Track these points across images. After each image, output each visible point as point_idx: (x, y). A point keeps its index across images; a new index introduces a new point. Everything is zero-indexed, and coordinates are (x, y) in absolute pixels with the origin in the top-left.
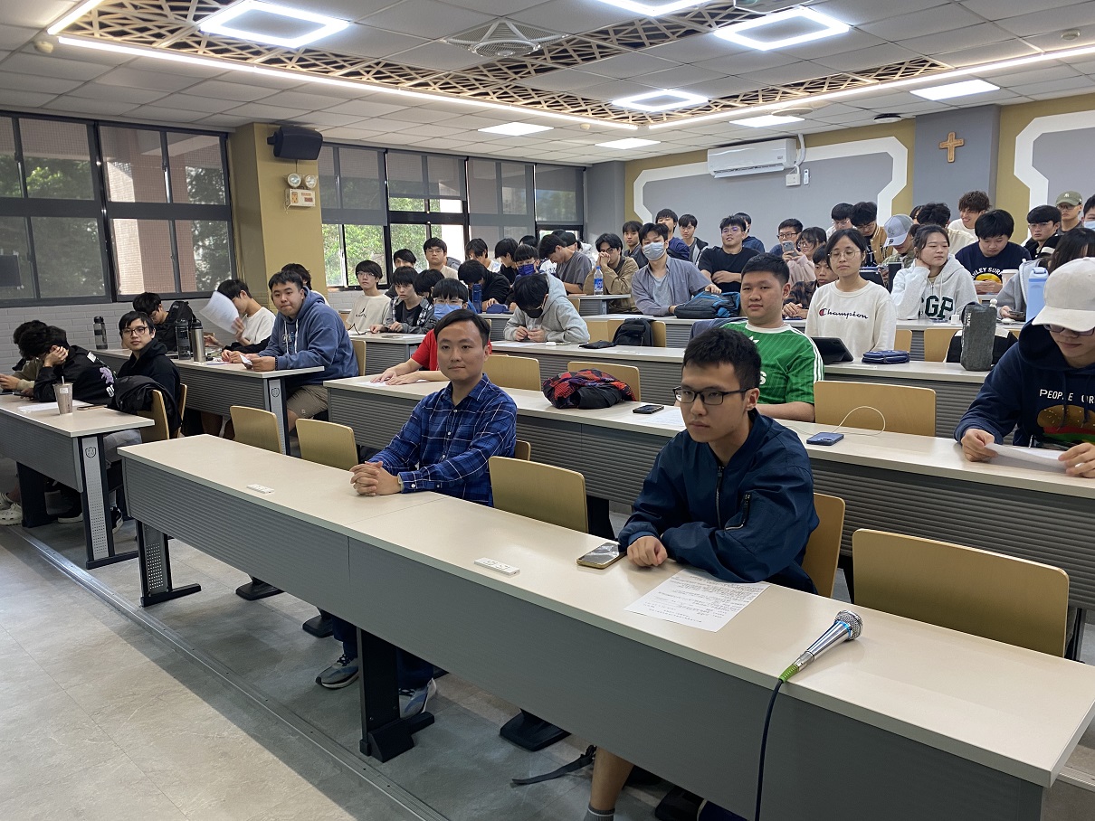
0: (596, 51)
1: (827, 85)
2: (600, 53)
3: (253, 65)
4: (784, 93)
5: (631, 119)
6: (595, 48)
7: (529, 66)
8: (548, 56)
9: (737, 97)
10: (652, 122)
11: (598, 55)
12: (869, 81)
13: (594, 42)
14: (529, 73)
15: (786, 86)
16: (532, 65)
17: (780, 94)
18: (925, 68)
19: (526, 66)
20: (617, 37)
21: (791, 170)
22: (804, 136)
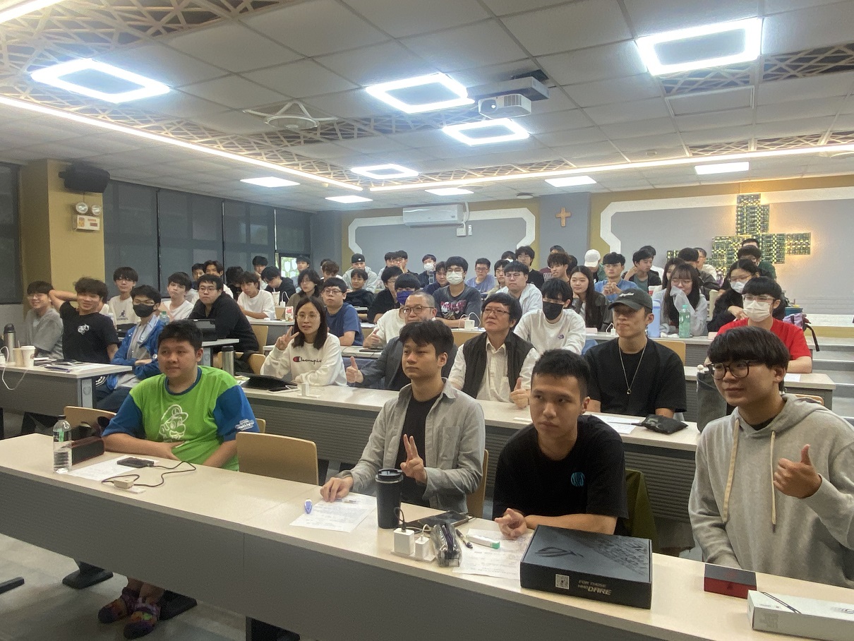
0: (356, 132)
1: (498, 171)
2: (358, 134)
3: (68, 112)
4: (469, 174)
5: (359, 182)
6: (356, 129)
7: (302, 137)
8: (319, 132)
9: (437, 174)
10: (373, 185)
11: (355, 136)
12: (524, 171)
13: (357, 125)
14: (300, 142)
15: (471, 170)
16: (304, 137)
17: (466, 175)
18: (561, 166)
19: (299, 137)
20: (376, 124)
21: (460, 225)
22: (469, 203)
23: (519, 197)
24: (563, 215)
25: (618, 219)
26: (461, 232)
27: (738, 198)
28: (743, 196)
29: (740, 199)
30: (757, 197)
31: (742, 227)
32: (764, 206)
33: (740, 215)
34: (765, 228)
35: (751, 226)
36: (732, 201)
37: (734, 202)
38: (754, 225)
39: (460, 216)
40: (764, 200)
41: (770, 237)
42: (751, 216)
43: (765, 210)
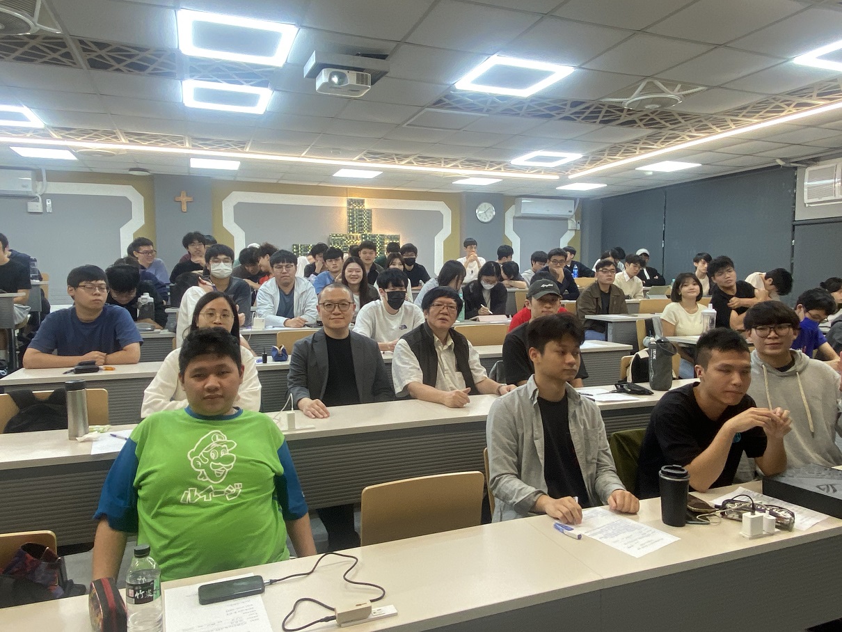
21: (34, 198)
22: (47, 172)
23: (131, 173)
24: (184, 199)
25: (240, 208)
26: (36, 207)
27: (348, 201)
28: (351, 199)
29: (349, 204)
30: (363, 202)
31: (353, 227)
32: (368, 210)
33: (351, 216)
34: (370, 229)
35: (359, 226)
36: (342, 203)
37: (345, 205)
38: (361, 226)
39: (34, 187)
40: (367, 206)
41: (374, 236)
42: (358, 218)
43: (369, 212)
